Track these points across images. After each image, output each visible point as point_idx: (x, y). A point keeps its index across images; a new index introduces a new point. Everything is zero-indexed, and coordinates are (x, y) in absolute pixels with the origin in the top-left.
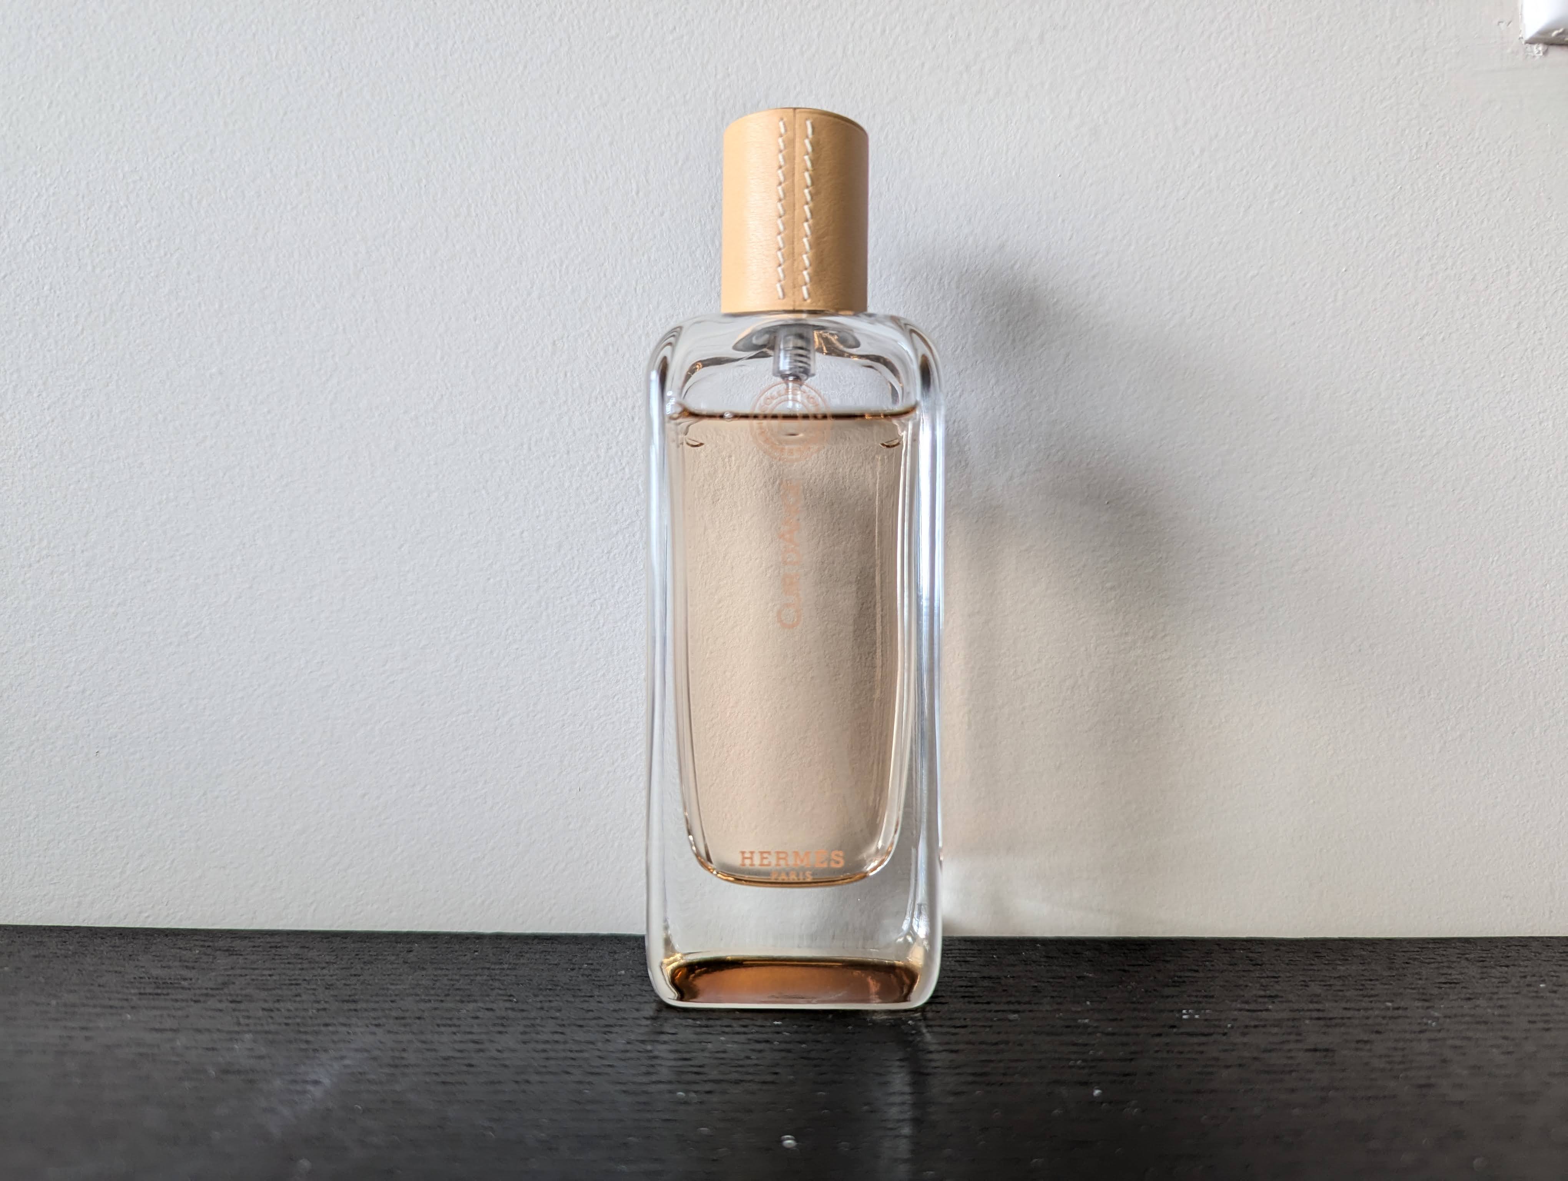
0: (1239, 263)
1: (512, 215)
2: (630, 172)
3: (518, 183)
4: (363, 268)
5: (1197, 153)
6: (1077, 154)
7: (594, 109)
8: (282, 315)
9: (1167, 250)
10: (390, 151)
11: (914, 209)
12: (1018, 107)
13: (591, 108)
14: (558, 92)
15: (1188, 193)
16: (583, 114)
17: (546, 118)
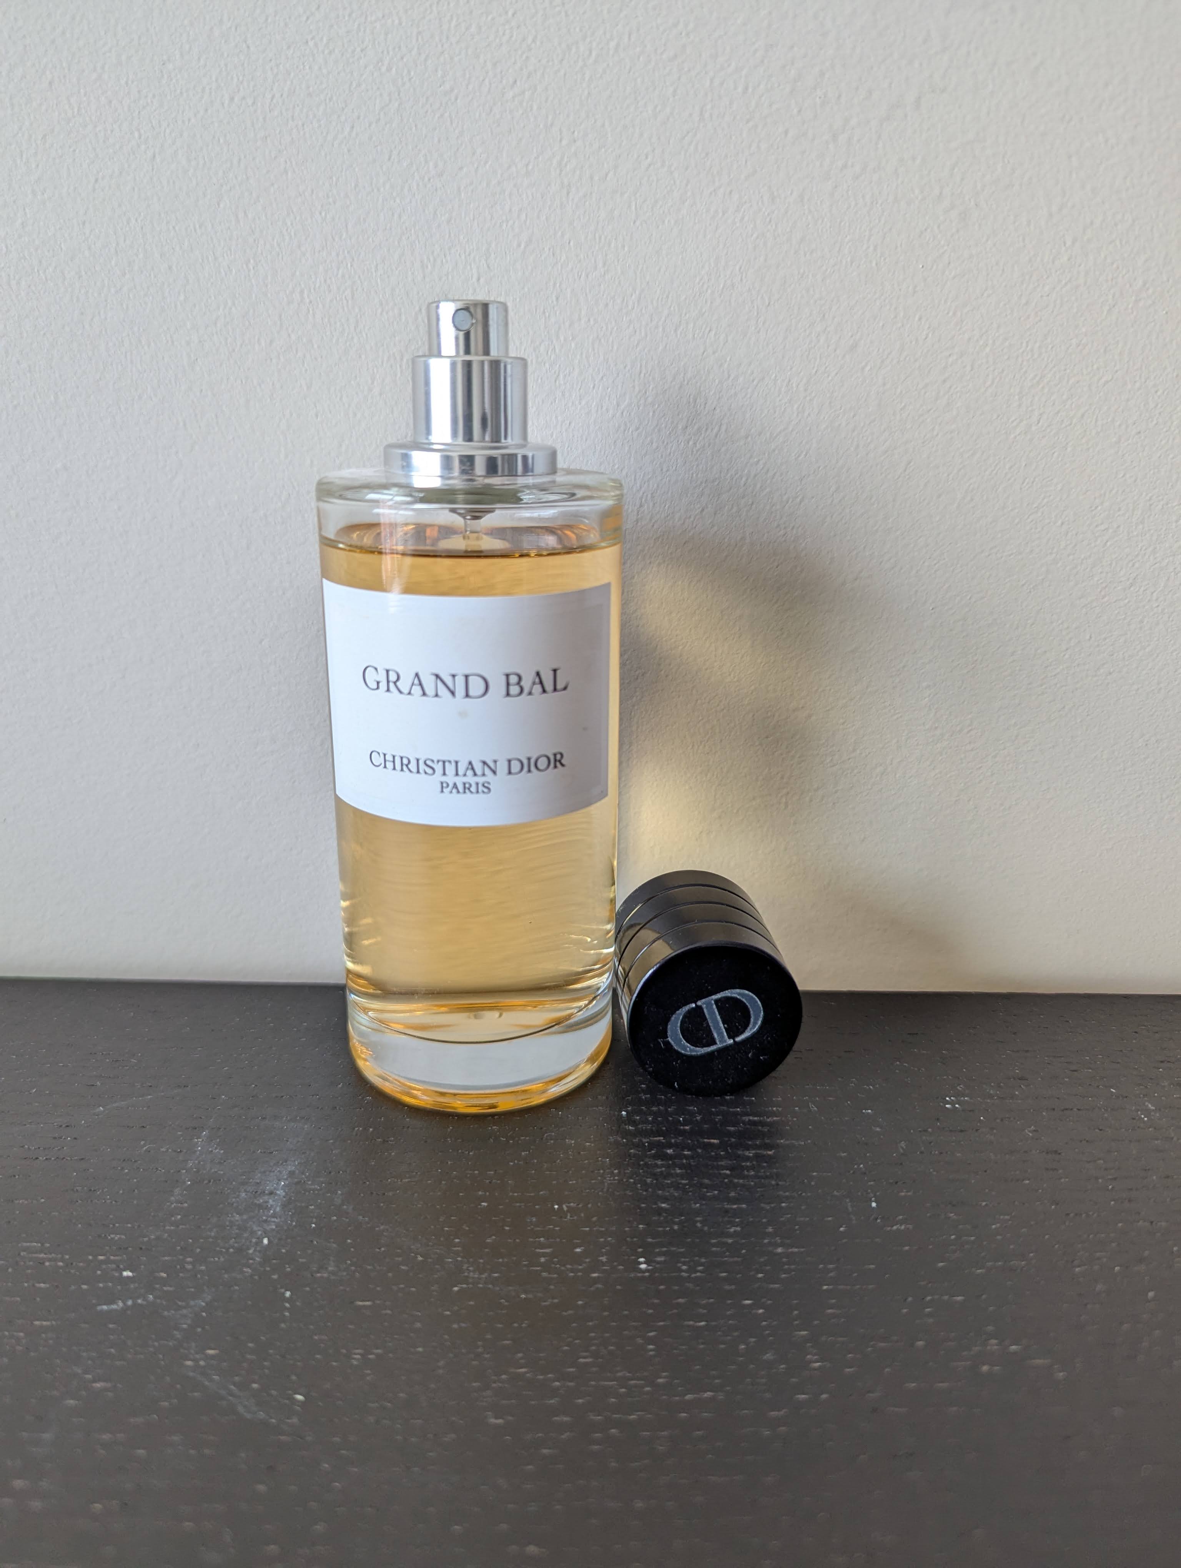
0: (1095, 367)
1: (347, 302)
2: (469, 255)
3: (351, 266)
4: (197, 359)
5: (1069, 243)
6: (942, 242)
7: (429, 180)
8: (120, 408)
9: (1023, 352)
10: (213, 225)
11: (767, 304)
12: (885, 187)
13: (426, 179)
14: (389, 159)
15: (1054, 288)
16: (418, 185)
17: (378, 190)
